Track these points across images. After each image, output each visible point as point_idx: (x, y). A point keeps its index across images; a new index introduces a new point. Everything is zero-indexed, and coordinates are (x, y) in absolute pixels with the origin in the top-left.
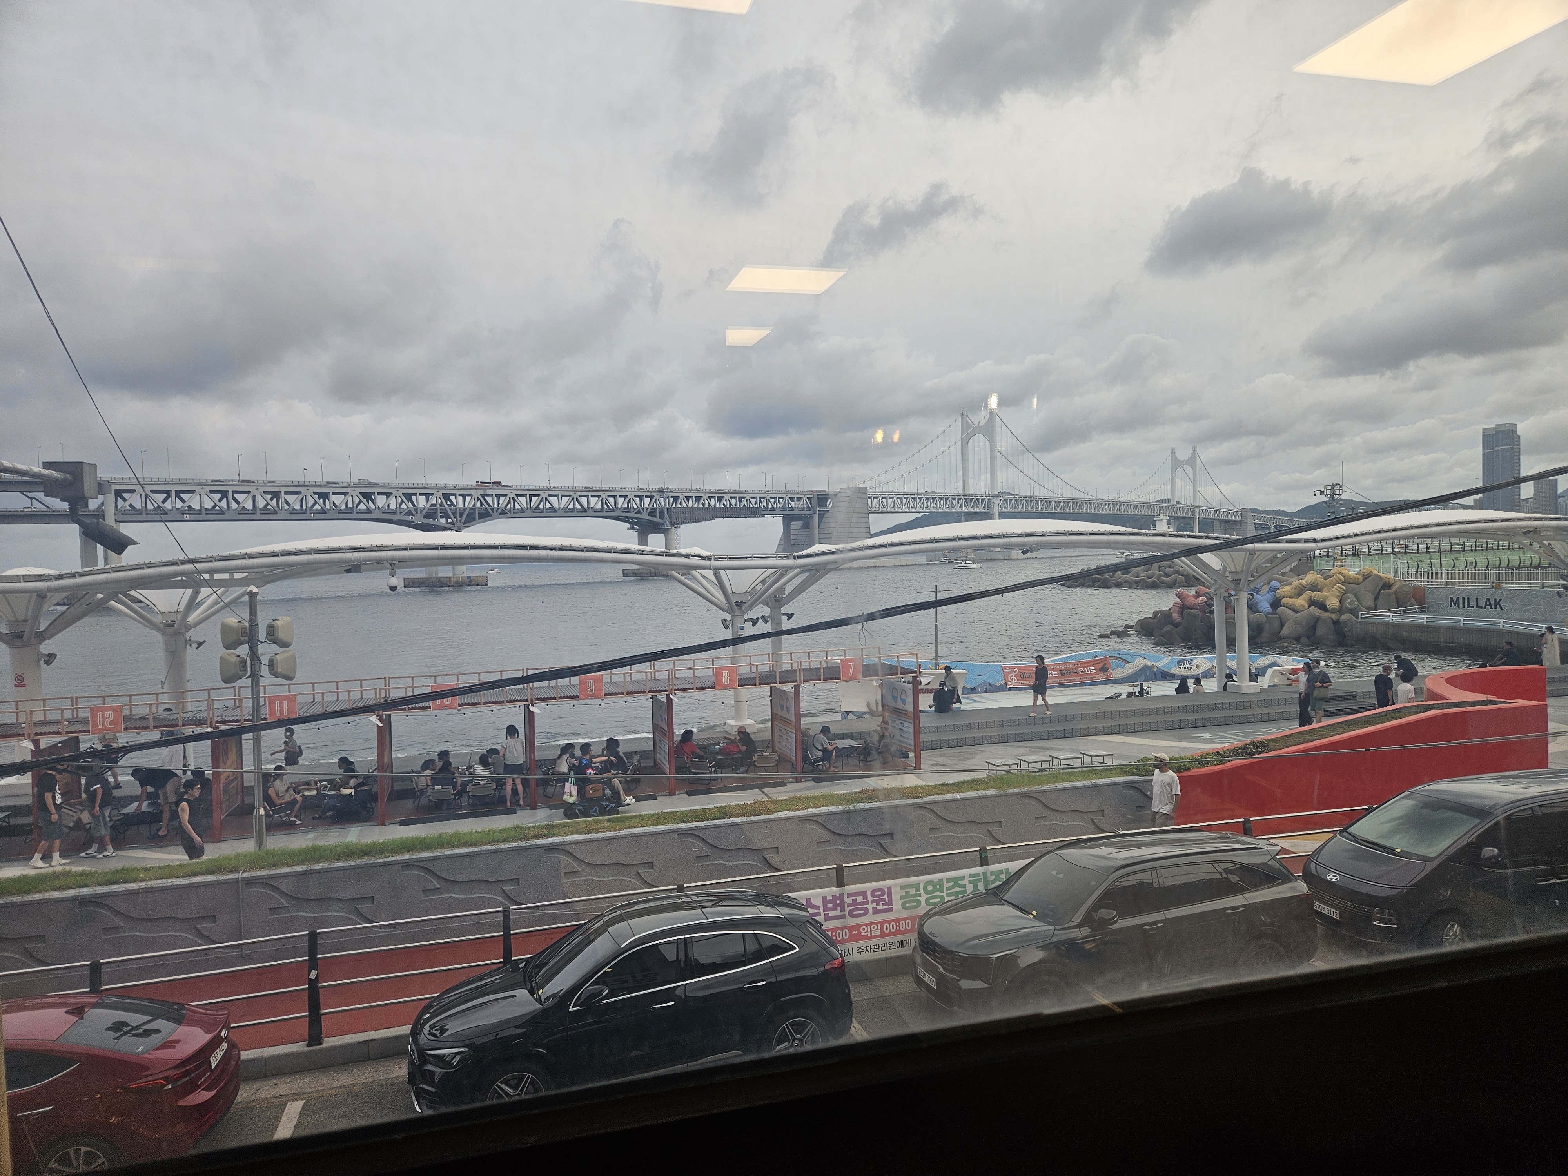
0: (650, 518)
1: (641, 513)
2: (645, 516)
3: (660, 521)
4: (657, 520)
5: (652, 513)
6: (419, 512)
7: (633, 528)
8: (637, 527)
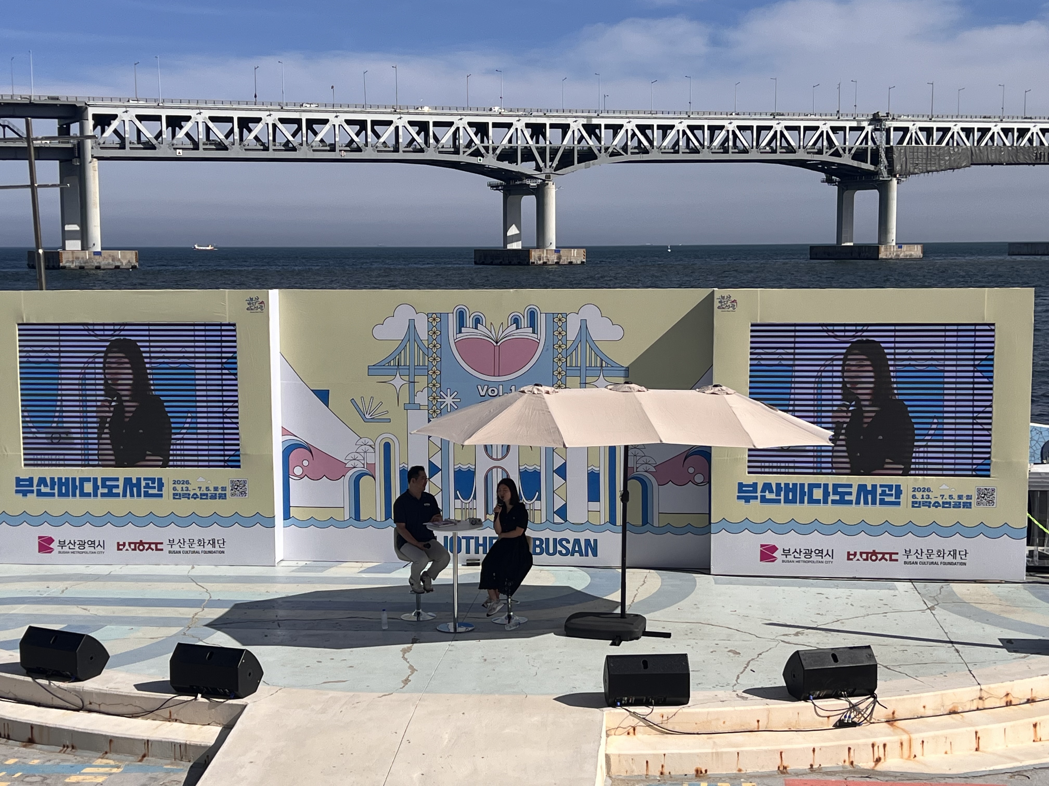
0: (855, 164)
1: (840, 156)
2: (847, 160)
3: (872, 168)
4: (868, 166)
5: (860, 155)
6: (491, 151)
7: (829, 181)
8: (838, 179)
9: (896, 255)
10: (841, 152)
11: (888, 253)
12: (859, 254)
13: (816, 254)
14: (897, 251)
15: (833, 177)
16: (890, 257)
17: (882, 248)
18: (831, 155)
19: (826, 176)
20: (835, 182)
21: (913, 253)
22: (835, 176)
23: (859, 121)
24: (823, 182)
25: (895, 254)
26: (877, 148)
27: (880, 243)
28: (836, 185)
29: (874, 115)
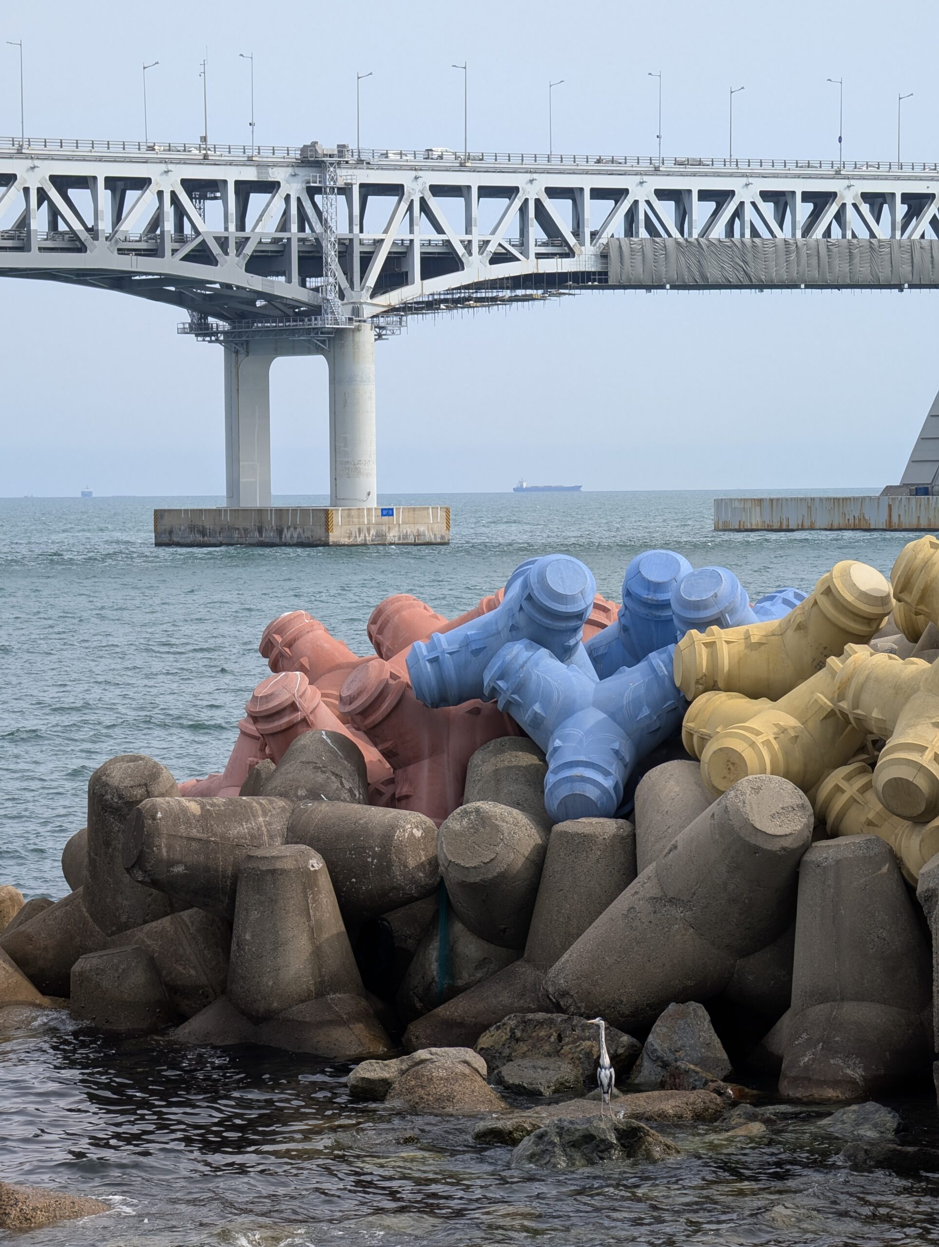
1: (211, 261)
2: (234, 272)
4: (293, 289)
5: (267, 260)
7: (201, 329)
8: (221, 323)
9: (377, 535)
10: (216, 249)
11: (354, 529)
12: (280, 532)
13: (171, 532)
14: (377, 524)
15: (211, 320)
16: (359, 540)
17: (338, 518)
18: (186, 258)
19: (192, 316)
20: (215, 334)
21: (422, 529)
22: (215, 316)
23: (260, 166)
24: (183, 331)
25: (373, 532)
26: (317, 239)
27: (336, 498)
28: (217, 341)
29: (304, 149)
